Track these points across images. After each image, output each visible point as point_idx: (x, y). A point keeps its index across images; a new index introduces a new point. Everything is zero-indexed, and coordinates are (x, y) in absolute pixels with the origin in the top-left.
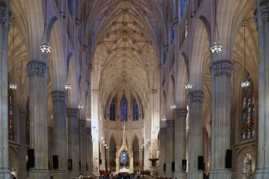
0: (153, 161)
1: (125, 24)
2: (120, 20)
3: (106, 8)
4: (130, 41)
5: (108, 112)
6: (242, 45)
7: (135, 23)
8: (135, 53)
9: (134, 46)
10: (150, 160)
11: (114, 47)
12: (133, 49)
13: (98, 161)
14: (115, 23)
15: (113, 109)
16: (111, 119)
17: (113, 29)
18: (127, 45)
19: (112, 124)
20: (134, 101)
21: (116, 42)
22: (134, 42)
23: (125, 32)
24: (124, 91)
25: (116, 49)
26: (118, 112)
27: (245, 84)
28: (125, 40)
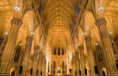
0: (70, 70)
1: (59, 23)
2: (58, 22)
3: (53, 18)
4: (61, 29)
5: (53, 52)
6: (94, 33)
7: (62, 23)
8: (63, 32)
9: (62, 30)
10: (69, 70)
11: (56, 30)
12: (62, 31)
13: (48, 70)
14: (56, 23)
15: (55, 51)
16: (54, 54)
17: (55, 24)
18: (60, 30)
19: (55, 56)
20: (63, 48)
21: (56, 29)
22: (62, 29)
23: (59, 26)
24: (59, 45)
25: (56, 31)
26: (57, 52)
27: (97, 44)
28: (59, 28)
